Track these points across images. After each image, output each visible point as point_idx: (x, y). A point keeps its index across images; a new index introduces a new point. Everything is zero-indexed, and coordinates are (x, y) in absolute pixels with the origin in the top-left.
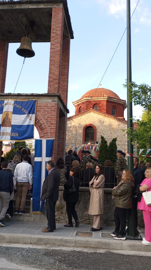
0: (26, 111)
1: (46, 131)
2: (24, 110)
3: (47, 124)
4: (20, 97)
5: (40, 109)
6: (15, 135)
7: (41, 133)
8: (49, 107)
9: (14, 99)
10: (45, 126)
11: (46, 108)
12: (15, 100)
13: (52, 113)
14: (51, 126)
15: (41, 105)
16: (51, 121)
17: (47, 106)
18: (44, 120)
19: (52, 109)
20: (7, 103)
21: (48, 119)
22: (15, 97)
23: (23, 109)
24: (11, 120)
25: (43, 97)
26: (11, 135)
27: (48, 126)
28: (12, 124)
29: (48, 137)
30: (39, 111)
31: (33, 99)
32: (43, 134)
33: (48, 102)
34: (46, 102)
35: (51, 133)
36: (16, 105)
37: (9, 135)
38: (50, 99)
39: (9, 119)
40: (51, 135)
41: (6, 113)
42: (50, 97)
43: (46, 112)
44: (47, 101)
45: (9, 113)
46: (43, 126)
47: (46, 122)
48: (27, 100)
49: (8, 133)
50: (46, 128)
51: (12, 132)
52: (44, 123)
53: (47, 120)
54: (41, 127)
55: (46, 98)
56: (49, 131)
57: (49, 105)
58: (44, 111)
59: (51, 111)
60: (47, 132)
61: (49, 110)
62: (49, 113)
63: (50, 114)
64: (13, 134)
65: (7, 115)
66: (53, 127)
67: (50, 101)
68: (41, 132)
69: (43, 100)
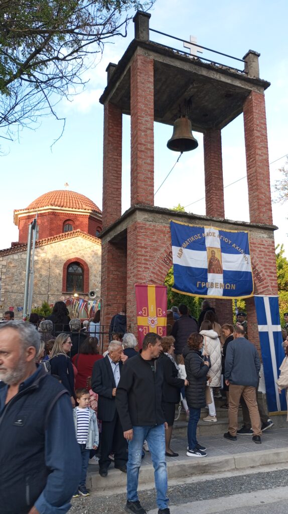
0: (239, 249)
1: (266, 283)
2: (236, 247)
3: (266, 272)
4: (224, 225)
5: (255, 249)
6: (231, 288)
7: (260, 286)
8: (264, 245)
9: (217, 227)
10: (263, 275)
11: (262, 246)
12: (220, 229)
13: (270, 256)
14: (272, 276)
15: (255, 241)
16: (271, 267)
17: (263, 245)
18: (261, 266)
19: (269, 249)
20: (210, 233)
21: (267, 264)
22: (218, 224)
23: (234, 245)
24: (220, 262)
25: (255, 228)
26: (225, 287)
27: (268, 275)
28: (224, 268)
29: (270, 293)
30: (254, 250)
31: (244, 230)
32: (263, 288)
33: (263, 237)
34: (260, 237)
35: (272, 287)
36: (222, 238)
37: (220, 288)
38: (265, 233)
39: (216, 260)
40: (273, 290)
41: (211, 250)
42: (265, 231)
43: (263, 253)
44: (262, 235)
45: (216, 251)
46: (261, 274)
47: (265, 269)
48: (236, 231)
49: (219, 285)
50: (265, 279)
51: (225, 282)
52: (262, 271)
53: (265, 266)
54: (258, 276)
55: (259, 231)
56: (269, 284)
57: (264, 242)
58: (260, 251)
59: (269, 252)
60: (267, 285)
61: (267, 251)
62: (267, 255)
63: (267, 258)
64: (228, 286)
65: (213, 253)
66: (273, 278)
67: (265, 236)
68: (260, 284)
69: (256, 233)
